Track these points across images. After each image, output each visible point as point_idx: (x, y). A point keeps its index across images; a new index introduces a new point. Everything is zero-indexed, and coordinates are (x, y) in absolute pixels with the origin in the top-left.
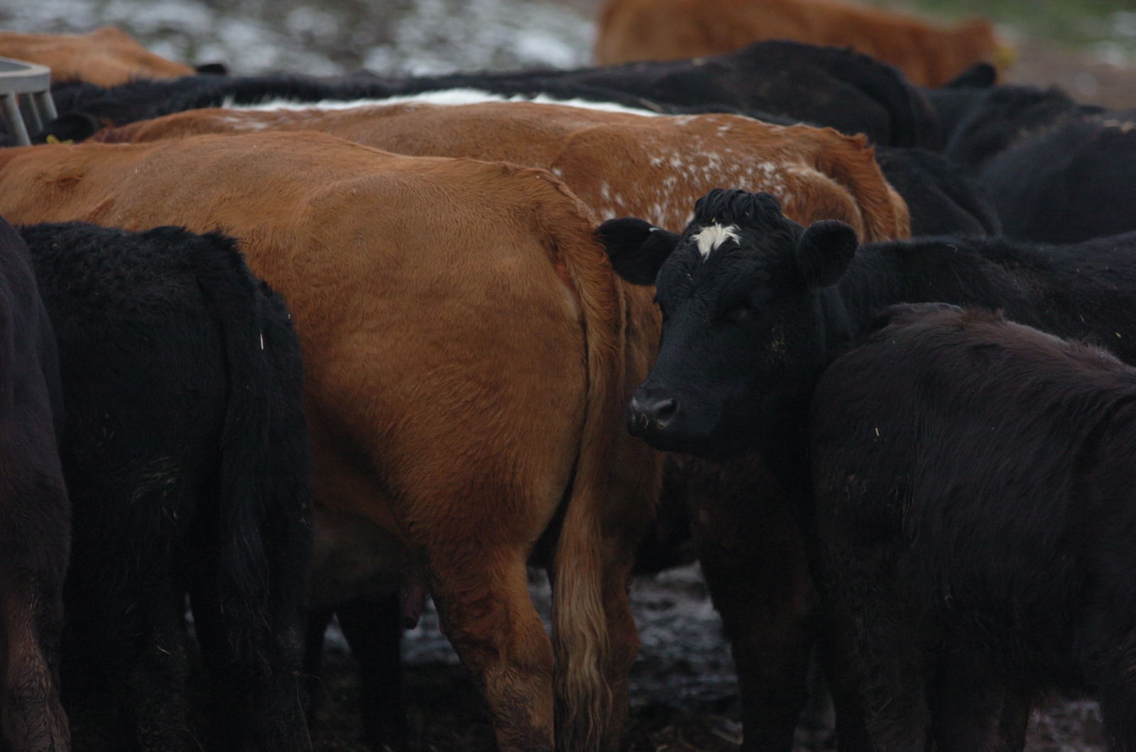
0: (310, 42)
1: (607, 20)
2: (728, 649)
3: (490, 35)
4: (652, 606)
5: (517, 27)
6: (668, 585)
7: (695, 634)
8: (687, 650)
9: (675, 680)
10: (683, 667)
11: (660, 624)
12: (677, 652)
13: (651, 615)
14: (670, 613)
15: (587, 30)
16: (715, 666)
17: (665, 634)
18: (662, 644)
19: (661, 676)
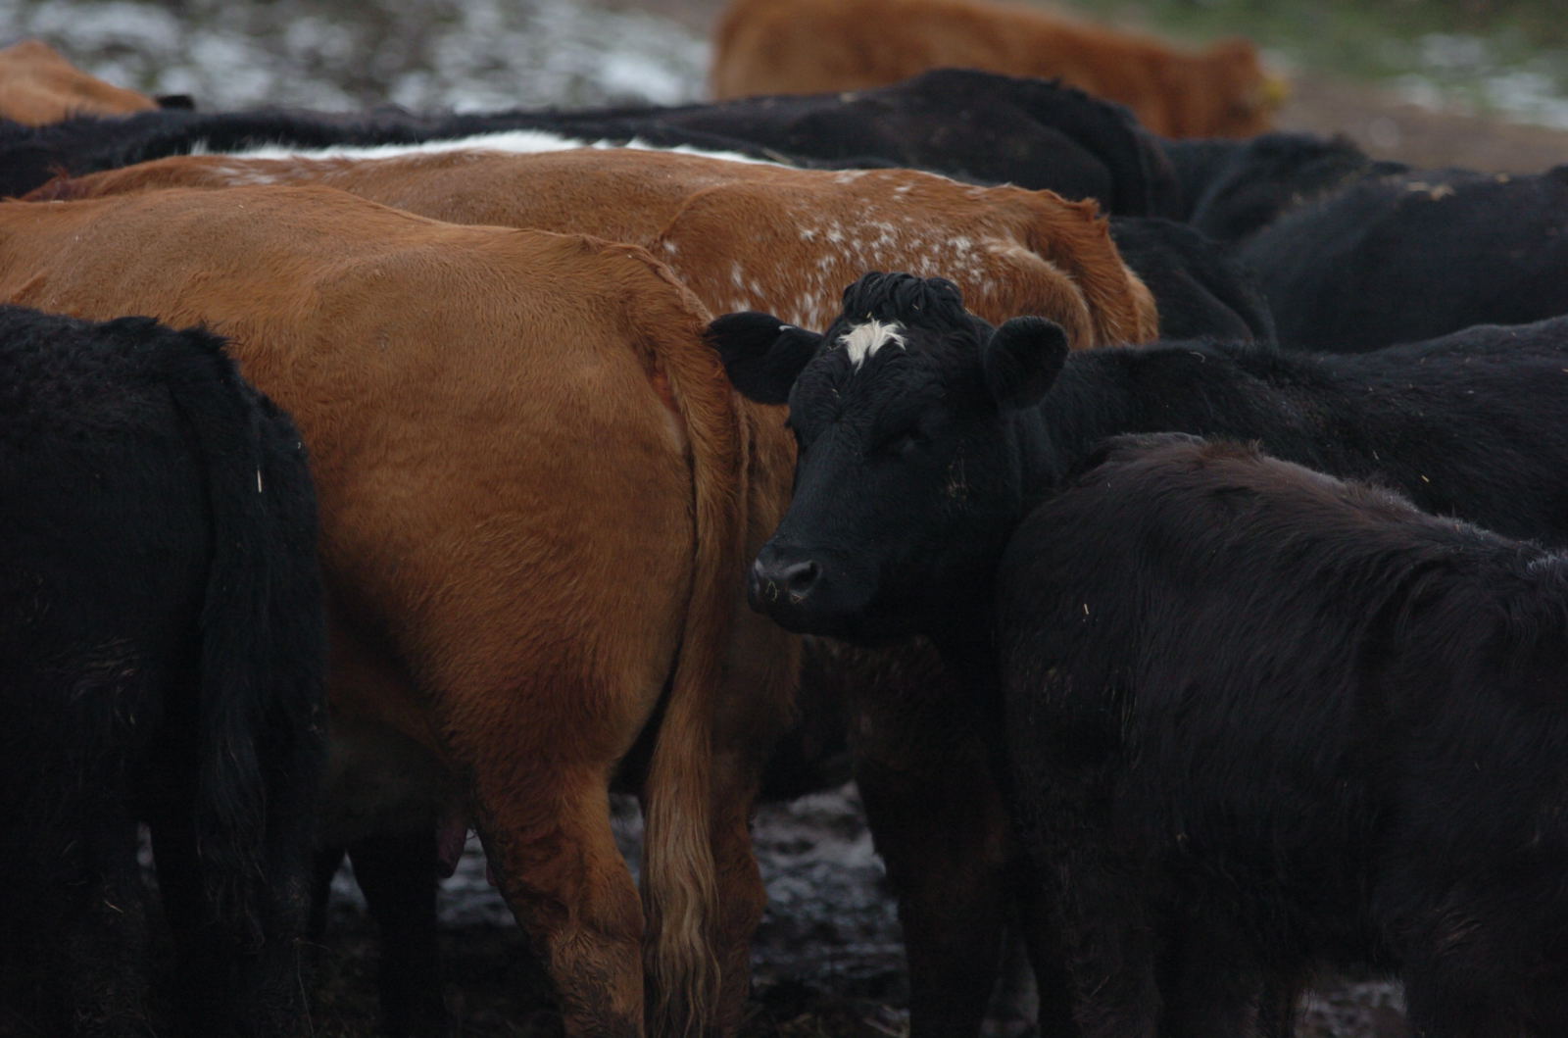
0: (315, 65)
1: (727, 38)
2: (891, 909)
3: (563, 59)
4: (783, 848)
5: (601, 47)
6: (806, 819)
7: (842, 887)
8: (830, 908)
9: (812, 950)
10: (825, 932)
11: (793, 873)
12: (817, 912)
13: (782, 861)
14: (807, 858)
15: (700, 54)
16: (868, 932)
17: (801, 886)
18: (796, 900)
19: (795, 945)
